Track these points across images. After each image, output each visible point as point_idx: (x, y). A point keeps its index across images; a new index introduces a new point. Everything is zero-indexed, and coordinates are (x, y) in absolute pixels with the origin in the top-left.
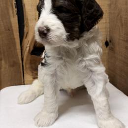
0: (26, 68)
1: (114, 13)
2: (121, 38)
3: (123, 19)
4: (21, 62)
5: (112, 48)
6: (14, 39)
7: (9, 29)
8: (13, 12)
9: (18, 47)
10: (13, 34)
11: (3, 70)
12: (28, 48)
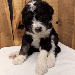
0: (15, 37)
1: (61, 6)
2: (66, 19)
3: (67, 8)
4: (12, 33)
5: (60, 24)
6: (7, 20)
7: (4, 14)
8: (6, 5)
9: (10, 24)
10: (7, 17)
11: (1, 38)
12: (16, 25)
